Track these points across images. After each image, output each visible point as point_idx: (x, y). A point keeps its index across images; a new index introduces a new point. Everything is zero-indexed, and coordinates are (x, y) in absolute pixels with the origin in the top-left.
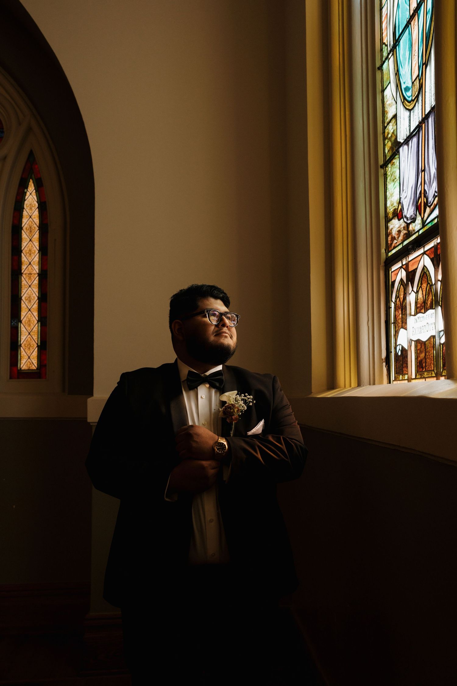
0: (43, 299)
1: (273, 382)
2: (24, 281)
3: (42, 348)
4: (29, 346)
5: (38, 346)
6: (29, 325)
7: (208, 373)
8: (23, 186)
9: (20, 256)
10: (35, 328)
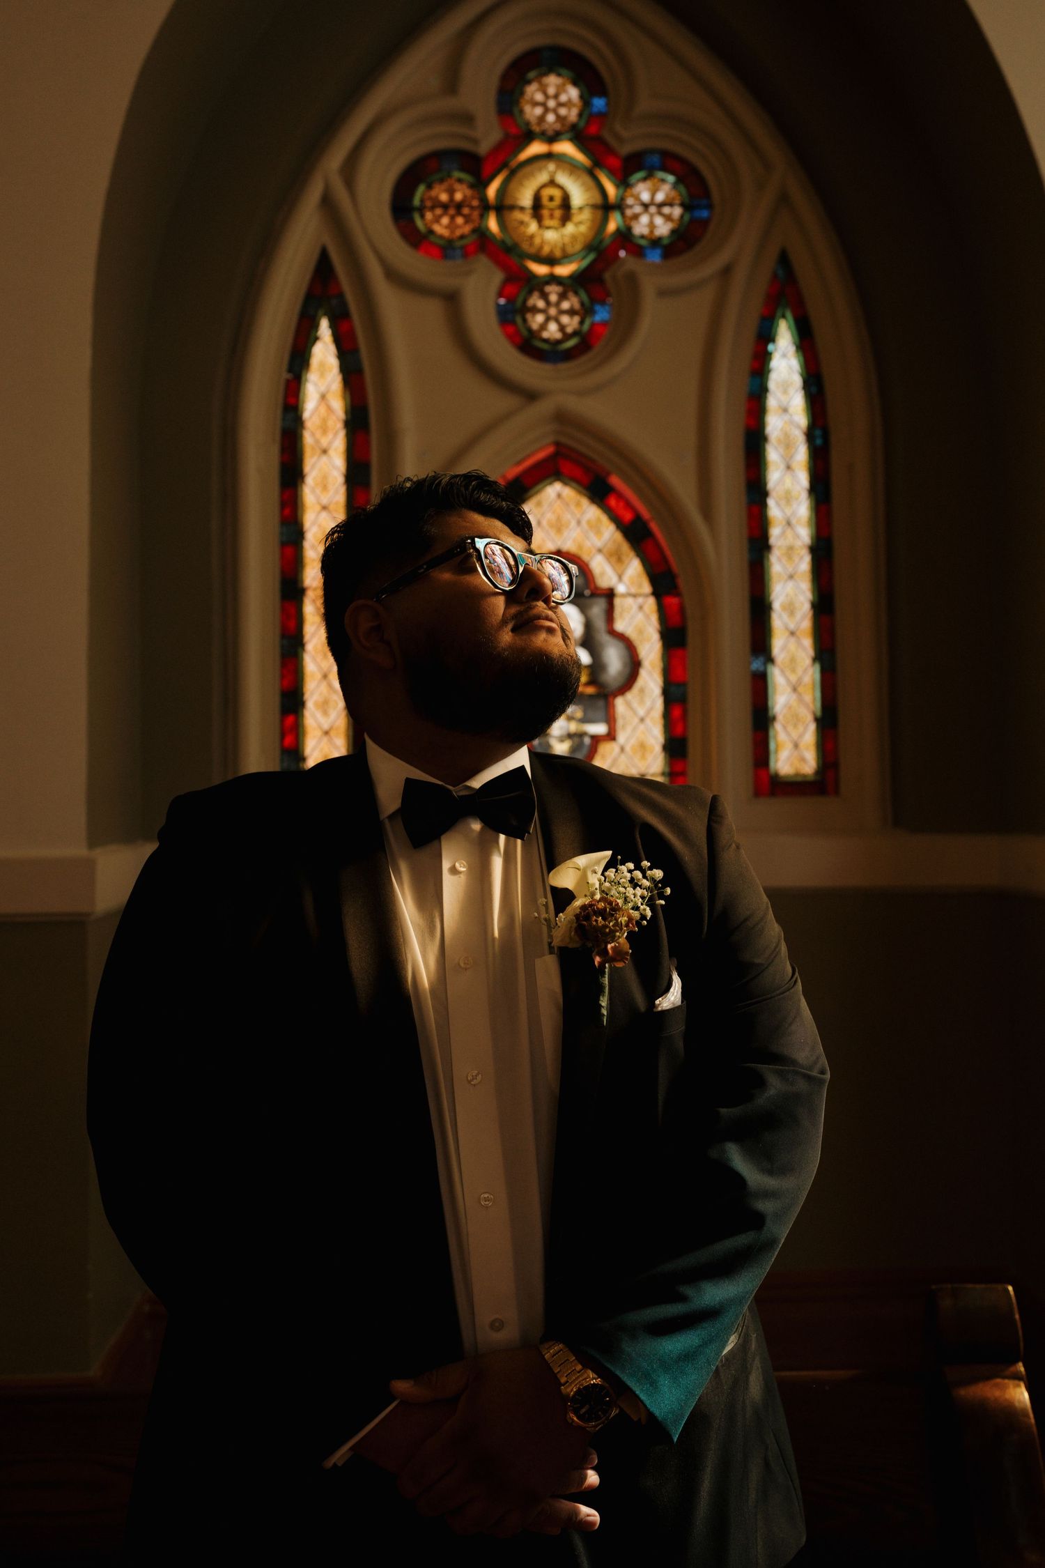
0: (823, 606)
1: (710, 820)
2: (777, 565)
3: (828, 722)
4: (796, 720)
5: (817, 720)
6: (793, 670)
7: (477, 782)
8: (766, 336)
9: (763, 505)
10: (810, 674)
